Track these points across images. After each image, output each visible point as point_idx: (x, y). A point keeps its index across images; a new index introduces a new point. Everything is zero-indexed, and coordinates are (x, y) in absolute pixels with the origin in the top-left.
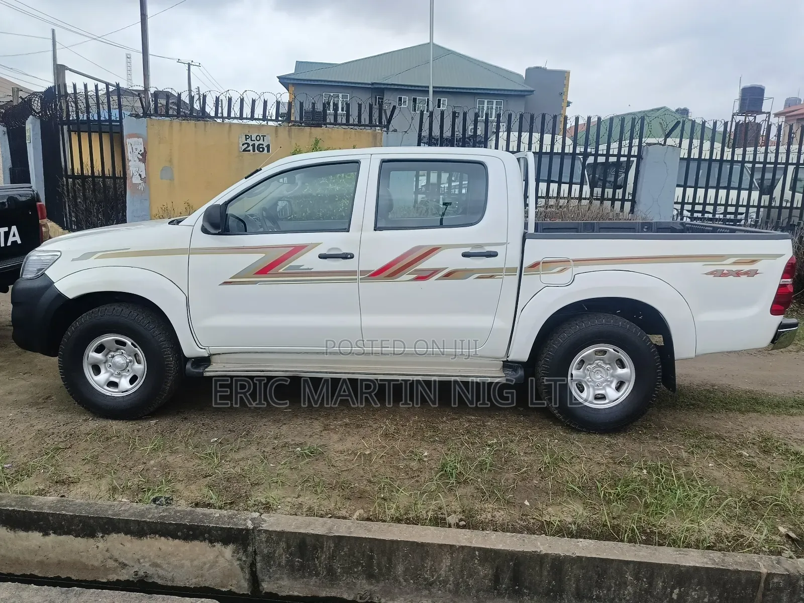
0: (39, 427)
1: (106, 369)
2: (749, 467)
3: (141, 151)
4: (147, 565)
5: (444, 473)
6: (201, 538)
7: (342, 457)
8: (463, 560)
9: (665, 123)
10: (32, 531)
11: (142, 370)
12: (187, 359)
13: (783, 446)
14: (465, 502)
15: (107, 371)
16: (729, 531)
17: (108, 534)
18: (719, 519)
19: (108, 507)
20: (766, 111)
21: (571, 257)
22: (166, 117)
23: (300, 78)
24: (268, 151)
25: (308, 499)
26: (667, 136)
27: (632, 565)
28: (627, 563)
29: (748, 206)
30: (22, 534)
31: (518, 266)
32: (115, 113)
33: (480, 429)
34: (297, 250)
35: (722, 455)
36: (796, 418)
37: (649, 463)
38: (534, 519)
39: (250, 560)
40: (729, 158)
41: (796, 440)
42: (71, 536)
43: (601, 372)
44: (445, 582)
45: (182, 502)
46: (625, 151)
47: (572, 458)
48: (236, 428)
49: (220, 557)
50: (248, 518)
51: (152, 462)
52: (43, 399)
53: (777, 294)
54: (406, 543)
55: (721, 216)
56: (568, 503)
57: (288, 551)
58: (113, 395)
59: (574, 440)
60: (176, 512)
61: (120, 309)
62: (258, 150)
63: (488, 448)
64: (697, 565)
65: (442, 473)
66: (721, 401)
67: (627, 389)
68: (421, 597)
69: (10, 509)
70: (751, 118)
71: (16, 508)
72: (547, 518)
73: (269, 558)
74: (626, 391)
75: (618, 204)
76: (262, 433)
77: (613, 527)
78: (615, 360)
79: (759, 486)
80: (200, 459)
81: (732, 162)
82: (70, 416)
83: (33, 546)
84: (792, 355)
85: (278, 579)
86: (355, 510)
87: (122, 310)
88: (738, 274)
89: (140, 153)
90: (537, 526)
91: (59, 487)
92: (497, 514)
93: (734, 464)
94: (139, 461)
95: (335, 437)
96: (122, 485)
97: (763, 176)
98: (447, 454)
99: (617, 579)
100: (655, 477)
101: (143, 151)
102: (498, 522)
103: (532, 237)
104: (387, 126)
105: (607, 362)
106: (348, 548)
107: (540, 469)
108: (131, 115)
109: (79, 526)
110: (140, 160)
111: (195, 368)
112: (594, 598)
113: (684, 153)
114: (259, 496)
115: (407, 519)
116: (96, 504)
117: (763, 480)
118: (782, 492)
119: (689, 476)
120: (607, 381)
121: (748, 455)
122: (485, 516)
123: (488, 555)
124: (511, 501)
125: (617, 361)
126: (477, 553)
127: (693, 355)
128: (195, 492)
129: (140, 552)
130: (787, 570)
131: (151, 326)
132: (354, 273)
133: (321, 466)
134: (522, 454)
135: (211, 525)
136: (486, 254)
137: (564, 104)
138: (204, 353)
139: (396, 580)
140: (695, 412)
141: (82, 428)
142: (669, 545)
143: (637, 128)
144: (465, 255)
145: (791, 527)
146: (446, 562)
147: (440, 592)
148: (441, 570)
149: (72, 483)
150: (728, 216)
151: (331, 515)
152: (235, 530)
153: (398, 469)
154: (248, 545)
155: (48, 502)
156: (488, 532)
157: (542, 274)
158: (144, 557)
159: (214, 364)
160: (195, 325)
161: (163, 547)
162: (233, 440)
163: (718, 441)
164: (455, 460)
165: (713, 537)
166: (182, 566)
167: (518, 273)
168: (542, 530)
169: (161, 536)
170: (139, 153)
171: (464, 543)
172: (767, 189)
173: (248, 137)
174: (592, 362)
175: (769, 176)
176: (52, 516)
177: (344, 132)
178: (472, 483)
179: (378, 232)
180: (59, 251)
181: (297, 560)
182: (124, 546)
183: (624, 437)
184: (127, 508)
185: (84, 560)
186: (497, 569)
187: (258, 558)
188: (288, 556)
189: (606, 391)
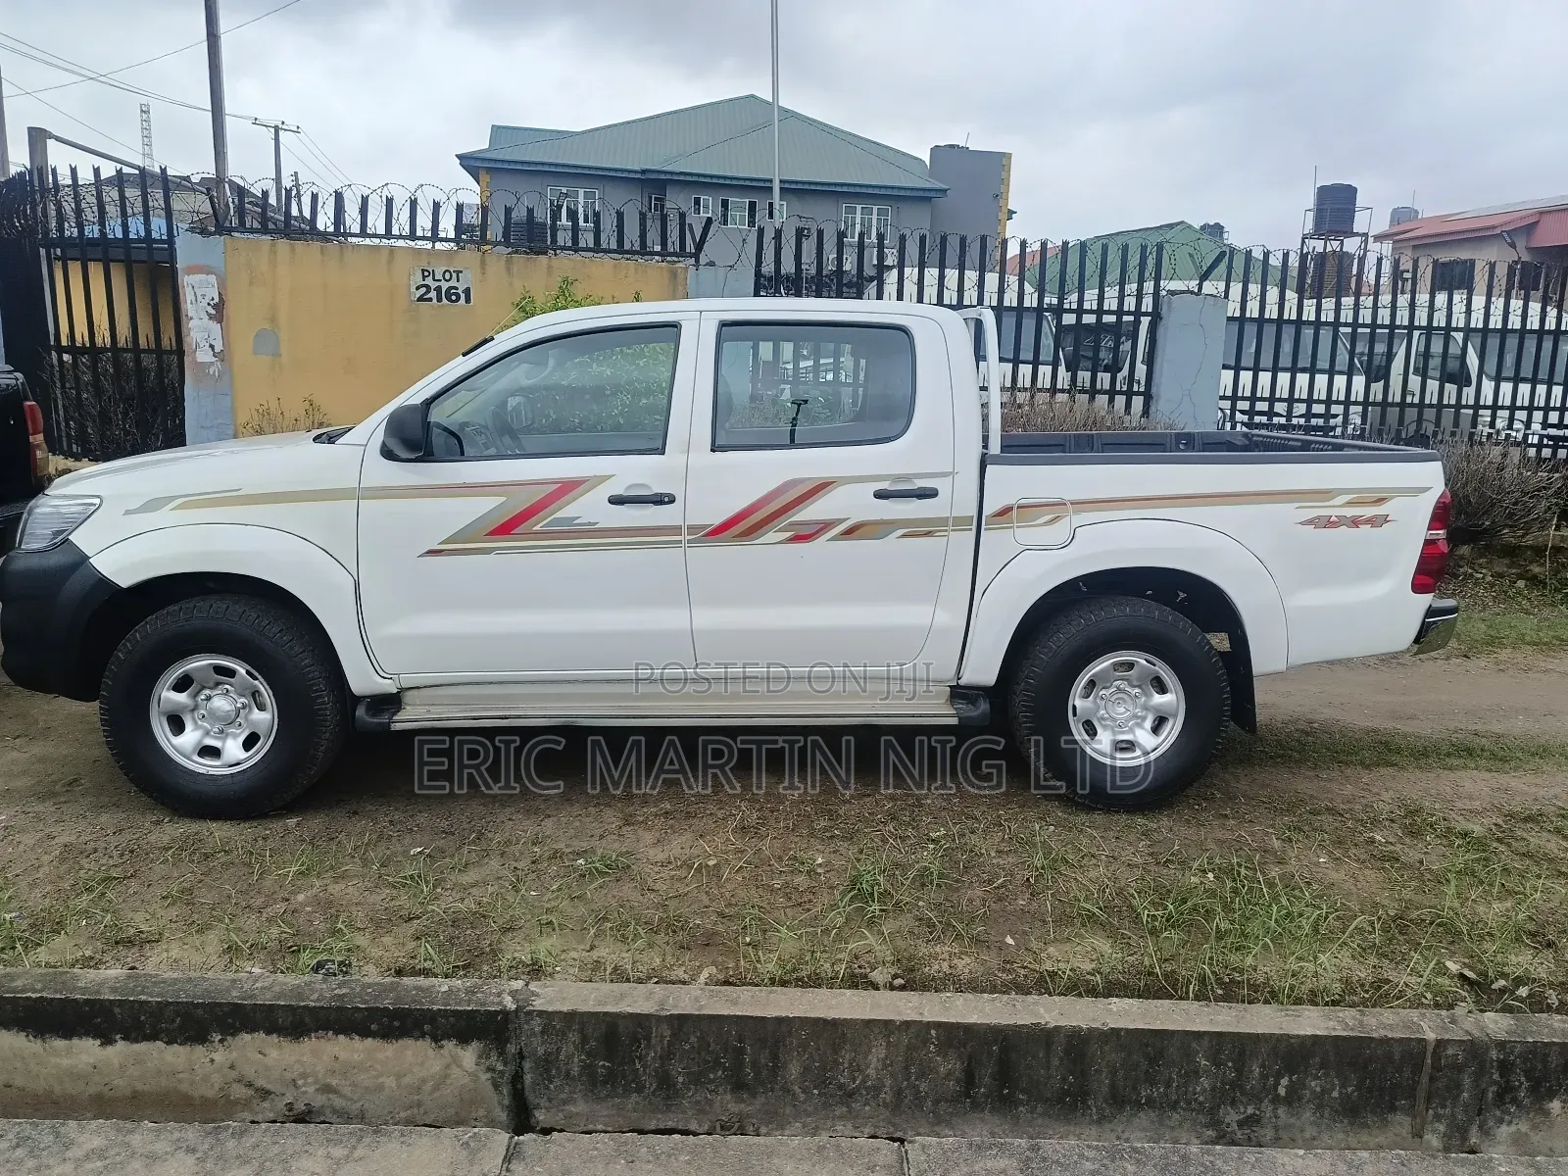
0: (65, 839)
1: (196, 723)
2: (1388, 861)
3: (213, 299)
4: (311, 1090)
5: (859, 893)
6: (417, 1033)
7: (666, 873)
8: (909, 1047)
9: (1199, 253)
10: (80, 1036)
11: (268, 724)
12: (357, 700)
13: (1442, 823)
14: (900, 943)
15: (197, 727)
16: (1363, 973)
17: (233, 1035)
18: (1346, 953)
19: (228, 984)
20: (1361, 232)
21: (1069, 496)
22: (262, 233)
23: (500, 157)
24: (468, 300)
25: (609, 952)
26: (1204, 277)
27: (1205, 1042)
28: (1198, 1035)
29: (1347, 403)
30: (60, 1044)
31: (974, 513)
32: (158, 225)
33: (914, 811)
34: (567, 488)
35: (1339, 842)
36: (1459, 773)
37: (1217, 861)
38: (1025, 968)
39: (511, 1068)
40: (1312, 318)
41: (1463, 812)
42: (159, 1043)
43: (1125, 701)
44: (877, 1089)
45: (371, 968)
46: (1130, 303)
47: (1082, 857)
48: (455, 826)
49: (454, 1066)
50: (504, 990)
51: (301, 897)
52: (64, 786)
53: (1422, 557)
54: (804, 1021)
55: (1302, 421)
56: (1082, 937)
57: (583, 1048)
58: (210, 773)
59: (1083, 824)
60: (365, 986)
61: (225, 606)
62: (449, 299)
63: (932, 846)
64: (1319, 1033)
65: (852, 893)
66: (1328, 749)
67: (1172, 730)
68: (833, 1120)
69: (34, 996)
70: (1336, 244)
71: (45, 995)
72: (1048, 966)
73: (547, 1064)
74: (1170, 733)
75: (1120, 400)
76: (507, 834)
77: (1166, 976)
78: (1151, 678)
79: (1407, 894)
80: (395, 887)
81: (1318, 324)
82: (124, 815)
83: (80, 1066)
84: (1437, 664)
85: (565, 1102)
86: (700, 968)
87: (228, 607)
88: (1355, 522)
89: (211, 303)
90: (1032, 981)
91: (122, 951)
92: (960, 963)
93: (1363, 857)
94: (275, 896)
95: (648, 837)
96: (247, 941)
97: (1371, 348)
98: (859, 860)
99: (1182, 1067)
100: (1229, 884)
101: (217, 300)
102: (962, 978)
103: (997, 461)
104: (696, 256)
105: (1135, 683)
106: (697, 1037)
107: (1028, 879)
108: (192, 230)
109: (173, 1021)
110: (211, 317)
111: (374, 715)
112: (1143, 1101)
113: (1233, 308)
114: (517, 950)
115: (798, 979)
116: (206, 980)
117: (1413, 883)
118: (1448, 904)
119: (1288, 881)
120: (1135, 716)
121: (1384, 841)
122: (937, 967)
123: (954, 1035)
124: (982, 938)
125: (1153, 679)
126: (933, 1032)
127: (1282, 667)
128: (393, 948)
129: (295, 1067)
130: (1468, 1033)
131: (285, 638)
132: (676, 530)
133: (628, 890)
134: (993, 854)
135: (435, 1008)
136: (918, 493)
137: (1003, 216)
138: (389, 687)
139: (786, 1090)
140: (1287, 769)
141: (152, 838)
142: (1266, 1002)
143: (1151, 262)
144: (880, 495)
145: (1467, 961)
146: (877, 1053)
147: (867, 1108)
148: (868, 1067)
149: (148, 942)
150: (1314, 421)
151: (656, 980)
152: (482, 1015)
153: (772, 890)
154: (507, 1041)
155: (107, 978)
156: (948, 995)
157: (1018, 527)
158: (304, 1076)
159: (408, 708)
160: (372, 636)
161: (343, 1056)
162: (454, 849)
163: (1331, 819)
164: (874, 869)
165: (1337, 985)
166: (380, 1088)
167: (974, 527)
168: (1041, 986)
169: (337, 1033)
170: (209, 304)
171: (911, 1016)
172: (1378, 372)
173: (426, 274)
174: (1109, 685)
175: (1380, 348)
176: (119, 1006)
177: (615, 266)
178: (908, 910)
179: (718, 454)
180: (98, 497)
181: (601, 1063)
182: (265, 1055)
183: (1168, 816)
184: (266, 984)
185: (184, 1087)
186: (970, 1058)
187: (527, 1065)
188: (583, 1057)
189: (1135, 736)
